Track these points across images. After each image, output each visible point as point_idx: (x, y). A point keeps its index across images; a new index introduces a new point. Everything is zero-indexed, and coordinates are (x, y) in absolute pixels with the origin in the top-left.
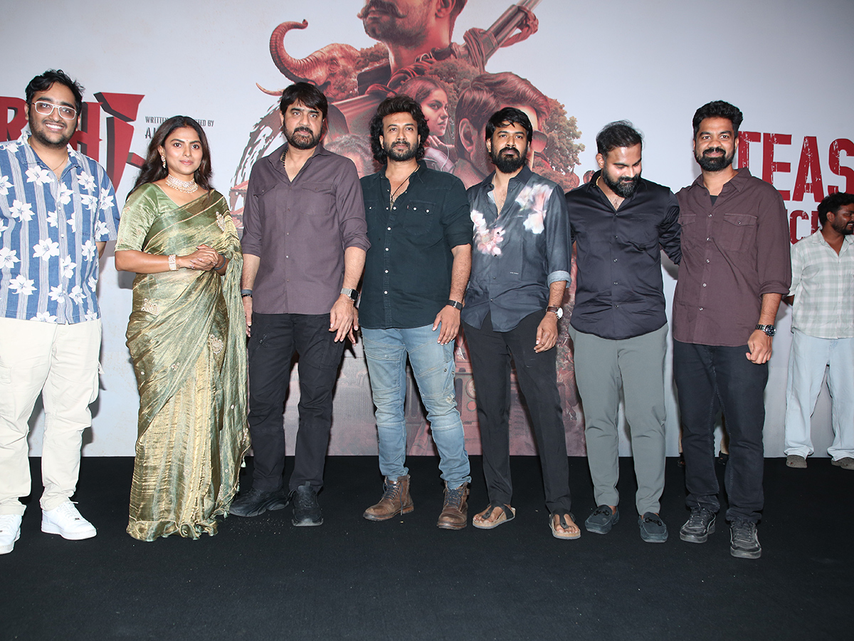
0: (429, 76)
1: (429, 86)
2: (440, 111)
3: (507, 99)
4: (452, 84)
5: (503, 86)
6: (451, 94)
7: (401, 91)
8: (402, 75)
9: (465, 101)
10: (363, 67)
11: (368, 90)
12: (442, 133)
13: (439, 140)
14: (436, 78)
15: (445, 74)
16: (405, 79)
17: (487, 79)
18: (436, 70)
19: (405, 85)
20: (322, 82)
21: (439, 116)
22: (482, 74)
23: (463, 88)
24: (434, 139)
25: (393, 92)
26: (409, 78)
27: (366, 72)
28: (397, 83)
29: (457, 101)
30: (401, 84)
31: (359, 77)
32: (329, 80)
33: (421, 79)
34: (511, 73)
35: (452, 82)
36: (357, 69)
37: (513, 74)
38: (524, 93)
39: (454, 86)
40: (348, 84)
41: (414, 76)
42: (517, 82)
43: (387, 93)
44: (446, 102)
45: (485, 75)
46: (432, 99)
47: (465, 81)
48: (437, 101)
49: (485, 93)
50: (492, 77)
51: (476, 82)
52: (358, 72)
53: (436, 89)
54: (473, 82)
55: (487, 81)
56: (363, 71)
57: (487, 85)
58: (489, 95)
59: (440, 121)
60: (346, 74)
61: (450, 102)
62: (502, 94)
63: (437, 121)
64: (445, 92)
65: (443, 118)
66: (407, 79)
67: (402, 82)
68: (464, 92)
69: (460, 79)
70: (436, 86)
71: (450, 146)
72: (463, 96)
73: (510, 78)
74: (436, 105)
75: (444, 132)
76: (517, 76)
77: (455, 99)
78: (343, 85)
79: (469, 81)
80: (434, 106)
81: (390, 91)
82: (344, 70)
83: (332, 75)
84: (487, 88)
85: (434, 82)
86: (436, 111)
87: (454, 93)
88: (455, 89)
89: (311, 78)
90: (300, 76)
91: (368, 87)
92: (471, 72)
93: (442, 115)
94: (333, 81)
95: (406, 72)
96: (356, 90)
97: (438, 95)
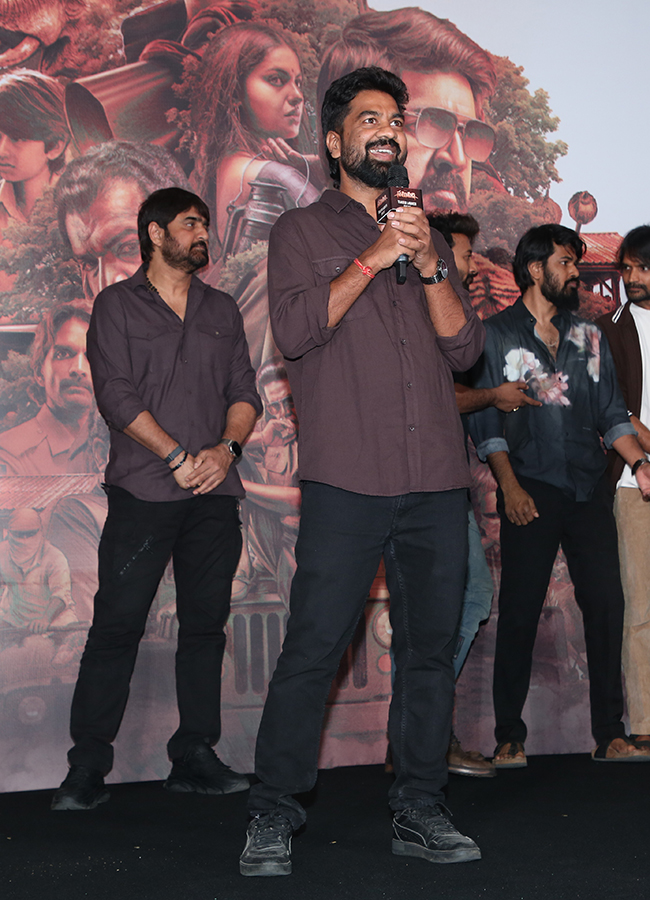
0: (260, 20)
1: (263, 41)
2: (286, 89)
3: (413, 60)
4: (306, 36)
5: (405, 36)
6: (306, 56)
7: (208, 53)
8: (209, 20)
9: (334, 67)
10: (132, 7)
11: (145, 51)
12: (292, 133)
13: (288, 147)
14: (274, 23)
15: (292, 15)
16: (214, 28)
17: (372, 23)
18: (274, 9)
19: (216, 40)
20: (52, 38)
21: (286, 98)
22: (363, 13)
23: (329, 43)
24: (279, 144)
25: (193, 55)
26: (223, 26)
27: (137, 16)
28: (200, 38)
29: (318, 69)
30: (208, 39)
31: (127, 26)
32: (66, 34)
33: (246, 28)
34: (417, 10)
35: (306, 31)
36: (120, 10)
37: (422, 12)
38: (446, 47)
39: (310, 38)
40: (104, 42)
41: (232, 21)
42: (430, 26)
43: (182, 57)
44: (298, 71)
45: (369, 16)
46: (271, 66)
47: (331, 28)
48: (279, 70)
49: (371, 50)
50: (383, 18)
51: (351, 31)
52: (123, 17)
53: (276, 47)
54: (346, 30)
55: (374, 26)
56: (132, 14)
57: (374, 34)
58: (378, 55)
59: (288, 108)
60: (98, 20)
61: (304, 71)
62: (404, 51)
63: (281, 108)
64: (295, 51)
65: (294, 103)
66: (218, 27)
67: (211, 35)
68: (330, 48)
69: (321, 26)
70: (276, 40)
71: (311, 157)
72: (329, 58)
73: (417, 20)
74: (279, 78)
75: (296, 129)
76: (429, 15)
77: (314, 65)
78: (95, 43)
79: (338, 28)
80: (275, 79)
81: (188, 53)
82: (94, 13)
83: (71, 23)
84: (374, 41)
85: (271, 34)
86: (279, 88)
87: (311, 53)
88: (313, 46)
89: (30, 31)
90: (8, 27)
91: (143, 48)
92: (342, 10)
93: (290, 98)
94: (73, 35)
95: (216, 15)
96: (121, 52)
97: (281, 57)
